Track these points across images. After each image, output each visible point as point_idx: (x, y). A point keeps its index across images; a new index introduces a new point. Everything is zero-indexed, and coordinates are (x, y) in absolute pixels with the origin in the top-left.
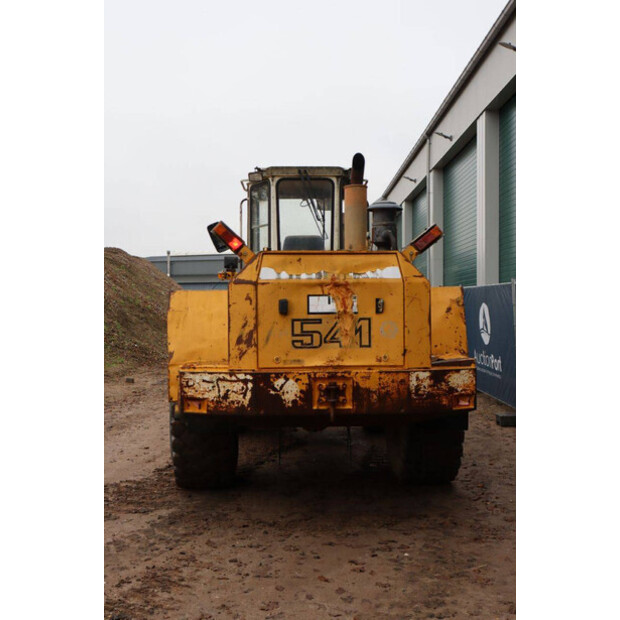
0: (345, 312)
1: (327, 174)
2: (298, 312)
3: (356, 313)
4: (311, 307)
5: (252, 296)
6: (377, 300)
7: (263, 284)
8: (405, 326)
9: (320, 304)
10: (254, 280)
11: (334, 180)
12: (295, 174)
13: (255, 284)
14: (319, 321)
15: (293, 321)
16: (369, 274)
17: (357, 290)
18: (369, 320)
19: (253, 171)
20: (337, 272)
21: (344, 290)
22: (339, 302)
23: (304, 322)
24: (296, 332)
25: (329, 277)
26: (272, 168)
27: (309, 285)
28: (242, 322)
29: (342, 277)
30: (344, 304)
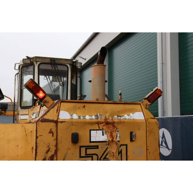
0: (112, 141)
1: (65, 62)
2: (84, 142)
3: (119, 141)
4: (91, 137)
5: (54, 130)
6: (131, 133)
7: (61, 122)
8: (147, 149)
9: (98, 136)
10: (55, 119)
11: (69, 66)
12: (49, 61)
13: (56, 122)
14: (97, 147)
15: (81, 147)
16: (126, 116)
17: (119, 127)
18: (126, 145)
19: (26, 58)
20: (107, 115)
21: (112, 126)
22: (109, 135)
23: (87, 147)
24: (82, 155)
25: (103, 118)
26: (36, 57)
27: (91, 123)
28: (47, 149)
29: (110, 118)
30: (112, 136)
